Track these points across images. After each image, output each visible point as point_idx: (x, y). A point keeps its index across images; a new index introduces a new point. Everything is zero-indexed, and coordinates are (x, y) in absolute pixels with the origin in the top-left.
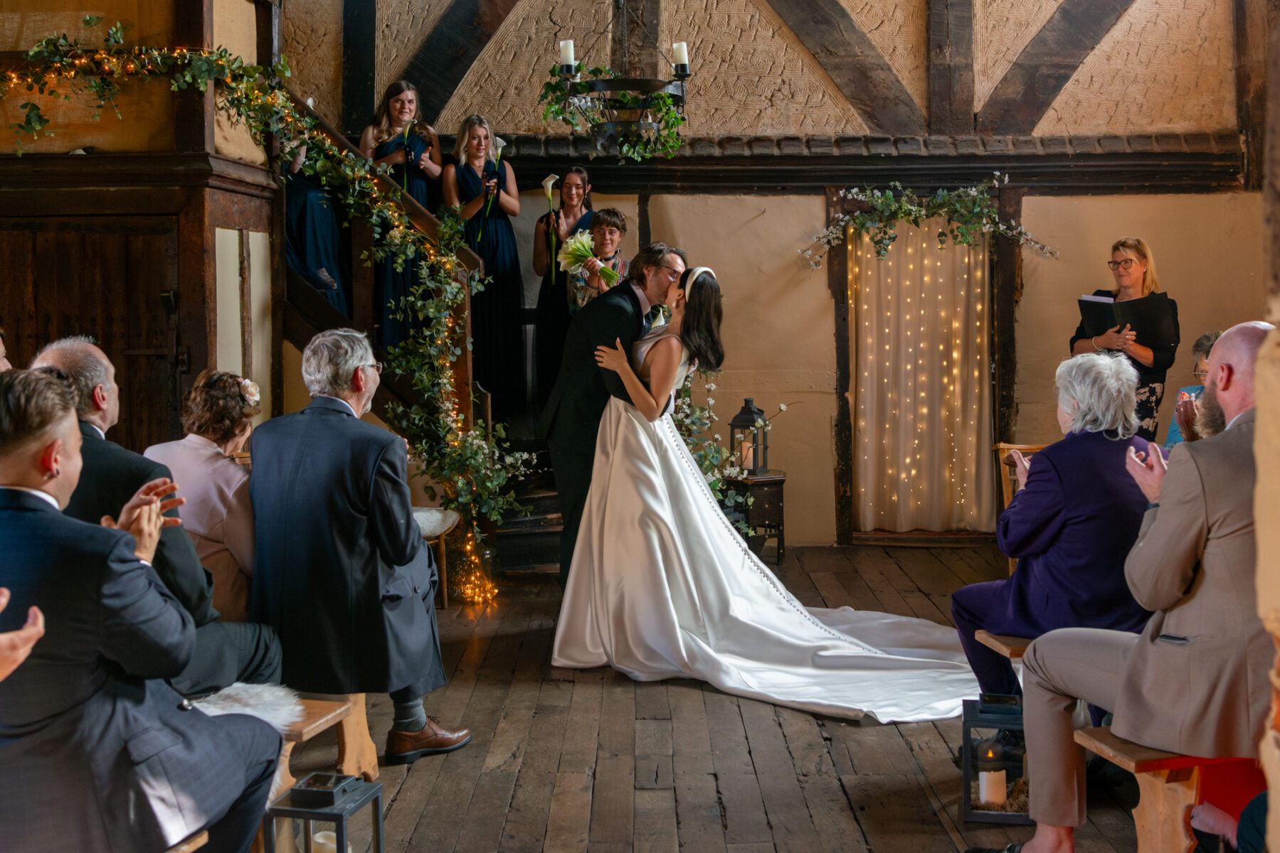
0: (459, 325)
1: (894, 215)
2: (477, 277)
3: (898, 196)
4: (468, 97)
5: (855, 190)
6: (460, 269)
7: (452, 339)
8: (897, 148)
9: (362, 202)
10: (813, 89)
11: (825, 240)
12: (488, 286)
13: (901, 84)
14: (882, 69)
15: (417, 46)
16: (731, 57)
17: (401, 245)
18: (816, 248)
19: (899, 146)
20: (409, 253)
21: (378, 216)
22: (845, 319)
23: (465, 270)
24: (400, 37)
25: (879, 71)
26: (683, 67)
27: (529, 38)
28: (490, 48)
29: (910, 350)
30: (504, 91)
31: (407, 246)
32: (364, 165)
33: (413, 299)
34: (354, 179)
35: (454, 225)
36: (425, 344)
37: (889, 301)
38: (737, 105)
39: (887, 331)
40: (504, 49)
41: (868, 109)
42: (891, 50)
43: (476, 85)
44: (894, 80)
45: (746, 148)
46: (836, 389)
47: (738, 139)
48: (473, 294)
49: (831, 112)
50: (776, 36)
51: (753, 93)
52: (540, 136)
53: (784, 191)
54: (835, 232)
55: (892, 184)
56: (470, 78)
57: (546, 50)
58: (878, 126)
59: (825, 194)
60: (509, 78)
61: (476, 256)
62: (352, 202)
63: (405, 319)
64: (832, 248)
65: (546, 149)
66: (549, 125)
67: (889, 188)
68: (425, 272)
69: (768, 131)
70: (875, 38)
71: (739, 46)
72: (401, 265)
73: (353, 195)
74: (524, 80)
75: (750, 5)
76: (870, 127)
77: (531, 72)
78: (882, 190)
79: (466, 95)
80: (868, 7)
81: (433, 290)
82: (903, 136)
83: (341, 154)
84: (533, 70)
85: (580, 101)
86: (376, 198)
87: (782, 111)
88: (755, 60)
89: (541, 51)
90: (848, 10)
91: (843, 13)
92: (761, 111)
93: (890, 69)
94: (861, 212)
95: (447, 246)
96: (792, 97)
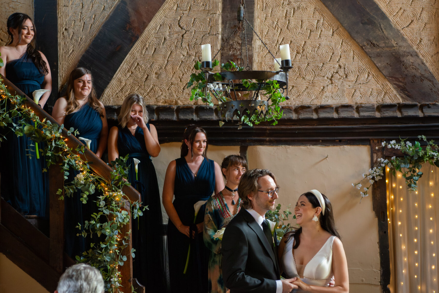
0: (125, 240)
1: (421, 159)
2: (138, 207)
3: (424, 145)
4: (123, 79)
5: (393, 142)
6: (125, 201)
7: (119, 249)
8: (422, 112)
9: (56, 154)
10: (361, 71)
11: (371, 177)
12: (145, 213)
13: (425, 65)
14: (411, 55)
15: (87, 44)
16: (303, 50)
17: (85, 185)
18: (364, 182)
19: (424, 110)
20: (91, 190)
21: (68, 164)
22: (386, 232)
23: (129, 201)
24: (75, 37)
25: (410, 57)
26: (287, 62)
27: (165, 39)
28: (138, 45)
29: (434, 255)
30: (148, 76)
31: (89, 185)
32: (59, 129)
33: (94, 223)
34: (51, 139)
35: (122, 170)
36: (102, 254)
37: (416, 220)
38: (308, 84)
39: (415, 240)
40: (147, 46)
41: (401, 84)
42: (419, 41)
43: (128, 71)
44: (420, 63)
45: (314, 114)
46: (381, 282)
47: (309, 107)
48: (135, 217)
49: (374, 87)
50: (335, 35)
51: (318, 75)
52: (173, 107)
53: (341, 142)
54: (378, 171)
55: (419, 137)
56: (124, 66)
57: (176, 46)
58: (408, 96)
59: (370, 145)
60: (151, 66)
61: (136, 192)
62: (50, 155)
63: (89, 235)
64: (376, 182)
65: (178, 115)
66: (179, 99)
67: (418, 140)
68: (102, 203)
69: (329, 101)
70: (407, 33)
71: (309, 42)
72: (85, 199)
73: (50, 150)
74: (161, 68)
75: (317, 13)
76: (402, 97)
77: (166, 62)
78: (412, 141)
79: (122, 78)
80: (402, 11)
81: (107, 215)
82: (428, 103)
83: (41, 121)
84: (168, 61)
85: (215, 87)
86: (67, 151)
87: (339, 87)
88: (320, 52)
89: (173, 48)
90: (387, 14)
91: (384, 16)
92: (324, 87)
93: (417, 55)
94: (396, 157)
95: (116, 185)
96: (346, 77)
